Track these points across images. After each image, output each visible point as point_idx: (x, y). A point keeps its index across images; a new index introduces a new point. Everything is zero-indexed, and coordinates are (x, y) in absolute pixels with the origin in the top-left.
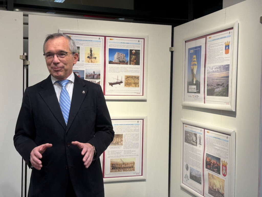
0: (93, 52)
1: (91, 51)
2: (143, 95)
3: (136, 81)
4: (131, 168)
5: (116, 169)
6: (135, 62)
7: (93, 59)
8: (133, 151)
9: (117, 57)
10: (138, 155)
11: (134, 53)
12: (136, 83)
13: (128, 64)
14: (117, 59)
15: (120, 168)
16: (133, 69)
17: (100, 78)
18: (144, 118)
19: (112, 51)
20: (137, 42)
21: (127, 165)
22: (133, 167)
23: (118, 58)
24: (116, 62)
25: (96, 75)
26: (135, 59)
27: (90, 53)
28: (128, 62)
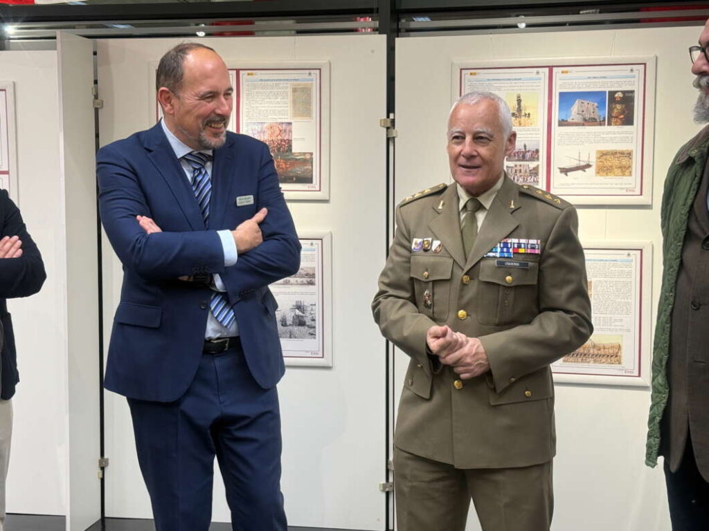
0: (522, 104)
1: (519, 101)
2: (641, 194)
3: (625, 162)
4: (612, 358)
5: (577, 355)
6: (621, 119)
7: (523, 118)
8: (615, 320)
9: (578, 111)
10: (628, 331)
11: (620, 98)
12: (625, 167)
13: (604, 125)
14: (578, 114)
15: (585, 355)
16: (617, 135)
17: (538, 159)
18: (644, 247)
19: (567, 98)
20: (629, 73)
21: (602, 350)
22: (616, 356)
23: (580, 113)
24: (575, 121)
25: (528, 152)
26: (623, 112)
27: (517, 106)
28: (604, 120)
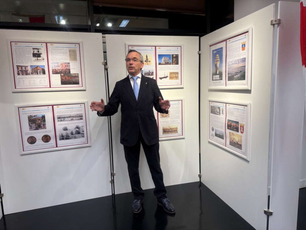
0: (148, 58)
1: (147, 57)
2: (181, 85)
3: (177, 75)
5: (166, 132)
6: (175, 63)
7: (148, 62)
8: (176, 121)
10: (179, 123)
11: (175, 56)
12: (177, 77)
13: (171, 65)
15: (168, 131)
16: (174, 68)
17: (153, 75)
18: (183, 100)
19: (160, 56)
20: (177, 49)
21: (173, 129)
22: (176, 131)
23: (165, 61)
24: (163, 63)
25: (150, 73)
26: (176, 61)
27: (146, 59)
28: (171, 63)
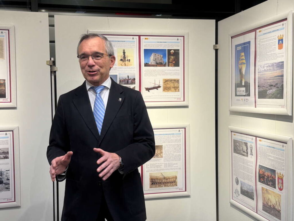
0: (126, 54)
1: (124, 53)
2: (184, 101)
3: (176, 85)
4: (173, 183)
5: (156, 184)
6: (174, 63)
7: (127, 62)
8: (174, 164)
9: (154, 58)
10: (180, 169)
11: (173, 53)
12: (176, 87)
13: (166, 66)
14: (154, 60)
15: (160, 183)
16: (172, 72)
17: (135, 83)
18: (186, 127)
19: (148, 52)
20: (176, 41)
21: (168, 180)
22: (175, 182)
23: (155, 60)
24: (153, 64)
25: (130, 79)
26: (174, 60)
27: (123, 56)
28: (166, 64)
